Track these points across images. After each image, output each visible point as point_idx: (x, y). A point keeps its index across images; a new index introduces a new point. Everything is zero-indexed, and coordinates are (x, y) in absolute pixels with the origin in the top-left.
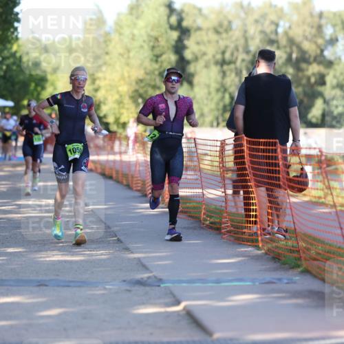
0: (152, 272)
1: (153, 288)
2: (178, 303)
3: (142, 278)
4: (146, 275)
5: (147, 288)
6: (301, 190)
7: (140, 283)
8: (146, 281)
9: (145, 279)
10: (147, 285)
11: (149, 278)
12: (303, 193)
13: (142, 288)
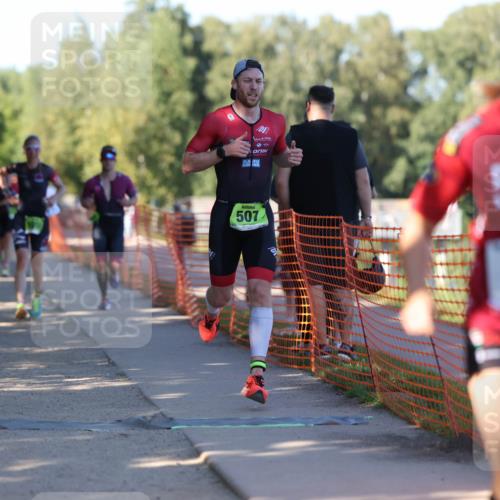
0: (158, 408)
1: (161, 431)
2: (197, 454)
3: (144, 417)
4: (150, 413)
5: (153, 432)
6: (374, 289)
7: (142, 424)
8: (150, 421)
9: (149, 418)
10: (153, 427)
11: (154, 417)
12: (378, 293)
13: (145, 431)
